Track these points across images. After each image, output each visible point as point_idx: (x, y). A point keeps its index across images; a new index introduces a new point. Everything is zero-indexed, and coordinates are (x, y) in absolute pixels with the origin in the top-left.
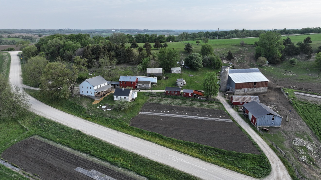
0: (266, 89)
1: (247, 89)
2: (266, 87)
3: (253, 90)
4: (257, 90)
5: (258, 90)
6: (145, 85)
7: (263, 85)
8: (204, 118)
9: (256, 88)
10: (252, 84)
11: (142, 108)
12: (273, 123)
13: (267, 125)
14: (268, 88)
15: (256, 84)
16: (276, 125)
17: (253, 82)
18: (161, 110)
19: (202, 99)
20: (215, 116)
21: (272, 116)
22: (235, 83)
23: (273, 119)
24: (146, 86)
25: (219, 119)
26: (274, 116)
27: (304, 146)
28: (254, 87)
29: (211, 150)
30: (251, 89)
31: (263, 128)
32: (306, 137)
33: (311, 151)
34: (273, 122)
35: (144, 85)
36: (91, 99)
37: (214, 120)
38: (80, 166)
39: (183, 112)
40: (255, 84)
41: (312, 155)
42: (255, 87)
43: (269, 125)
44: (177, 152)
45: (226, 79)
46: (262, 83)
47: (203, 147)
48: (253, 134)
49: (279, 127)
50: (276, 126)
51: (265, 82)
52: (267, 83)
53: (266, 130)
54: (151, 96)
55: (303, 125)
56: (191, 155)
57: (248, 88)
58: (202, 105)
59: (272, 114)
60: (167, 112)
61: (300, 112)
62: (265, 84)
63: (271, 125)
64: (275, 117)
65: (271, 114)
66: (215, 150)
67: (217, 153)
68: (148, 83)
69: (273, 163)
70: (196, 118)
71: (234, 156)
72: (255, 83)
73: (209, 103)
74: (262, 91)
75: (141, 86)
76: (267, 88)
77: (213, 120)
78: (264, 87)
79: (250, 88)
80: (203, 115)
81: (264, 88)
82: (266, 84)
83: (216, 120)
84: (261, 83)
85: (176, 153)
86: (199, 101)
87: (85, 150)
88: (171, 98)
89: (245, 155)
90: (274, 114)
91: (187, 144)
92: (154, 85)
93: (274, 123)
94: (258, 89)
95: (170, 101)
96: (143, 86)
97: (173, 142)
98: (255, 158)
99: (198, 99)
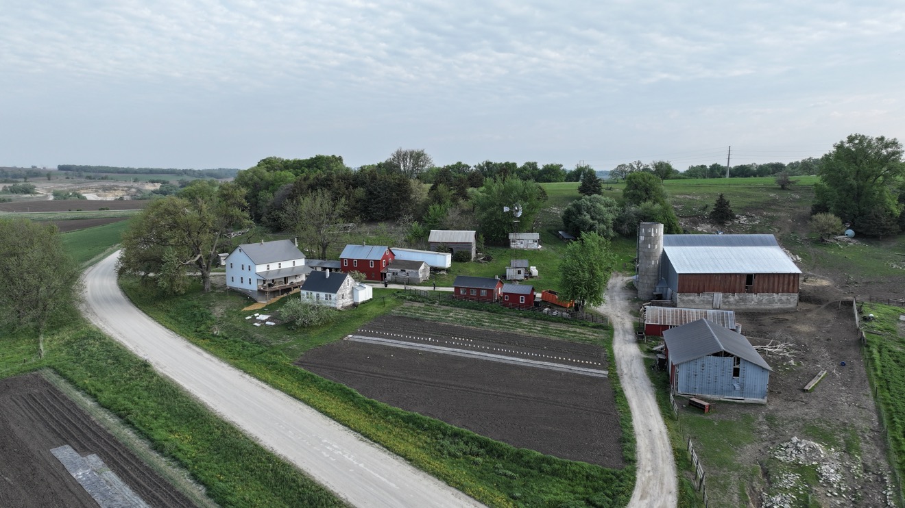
0: (792, 300)
1: (721, 295)
2: (793, 292)
3: (744, 300)
4: (760, 302)
5: (764, 301)
6: (407, 271)
7: (781, 285)
8: (522, 360)
9: (754, 296)
10: (738, 280)
11: (364, 327)
12: (737, 387)
13: (715, 393)
14: (801, 299)
15: (755, 281)
16: (751, 394)
17: (741, 275)
18: (411, 334)
19: (555, 313)
20: (562, 359)
21: (730, 360)
22: (678, 272)
23: (736, 372)
24: (410, 276)
25: (569, 367)
26: (738, 363)
27: (814, 463)
28: (747, 292)
29: (466, 443)
30: (736, 296)
31: (694, 399)
32: (842, 441)
33: (828, 483)
34: (735, 385)
35: (405, 271)
36: (247, 298)
37: (551, 368)
38: (73, 443)
39: (469, 342)
40: (750, 282)
41: (829, 495)
42: (750, 291)
43: (722, 392)
44: (359, 435)
45: (655, 262)
46: (776, 279)
47: (449, 432)
48: (645, 414)
49: (761, 405)
50: (749, 400)
51: (786, 276)
52: (796, 278)
53: (701, 405)
54: (411, 300)
55: (859, 407)
56: (387, 448)
57: (724, 291)
58: (545, 330)
59: (732, 356)
60: (424, 340)
61: (879, 368)
62: (786, 282)
63: (729, 392)
64: (741, 366)
65: (727, 354)
66: (480, 443)
67: (482, 451)
68: (416, 265)
69: (642, 497)
70: (497, 360)
71: (528, 464)
72: (749, 277)
73: (571, 326)
74: (777, 306)
75: (396, 274)
76: (796, 296)
77: (546, 368)
78: (783, 292)
79: (734, 292)
80: (527, 353)
81: (784, 297)
82: (791, 284)
83: (554, 369)
84: (772, 278)
85: (350, 438)
86: (544, 320)
87: (121, 408)
88: (465, 308)
89: (565, 465)
90: (738, 356)
91: (409, 420)
92: (440, 274)
93: (742, 386)
94: (765, 297)
95: (457, 316)
96: (401, 275)
97: (372, 411)
98: (590, 478)
99: (545, 314)
